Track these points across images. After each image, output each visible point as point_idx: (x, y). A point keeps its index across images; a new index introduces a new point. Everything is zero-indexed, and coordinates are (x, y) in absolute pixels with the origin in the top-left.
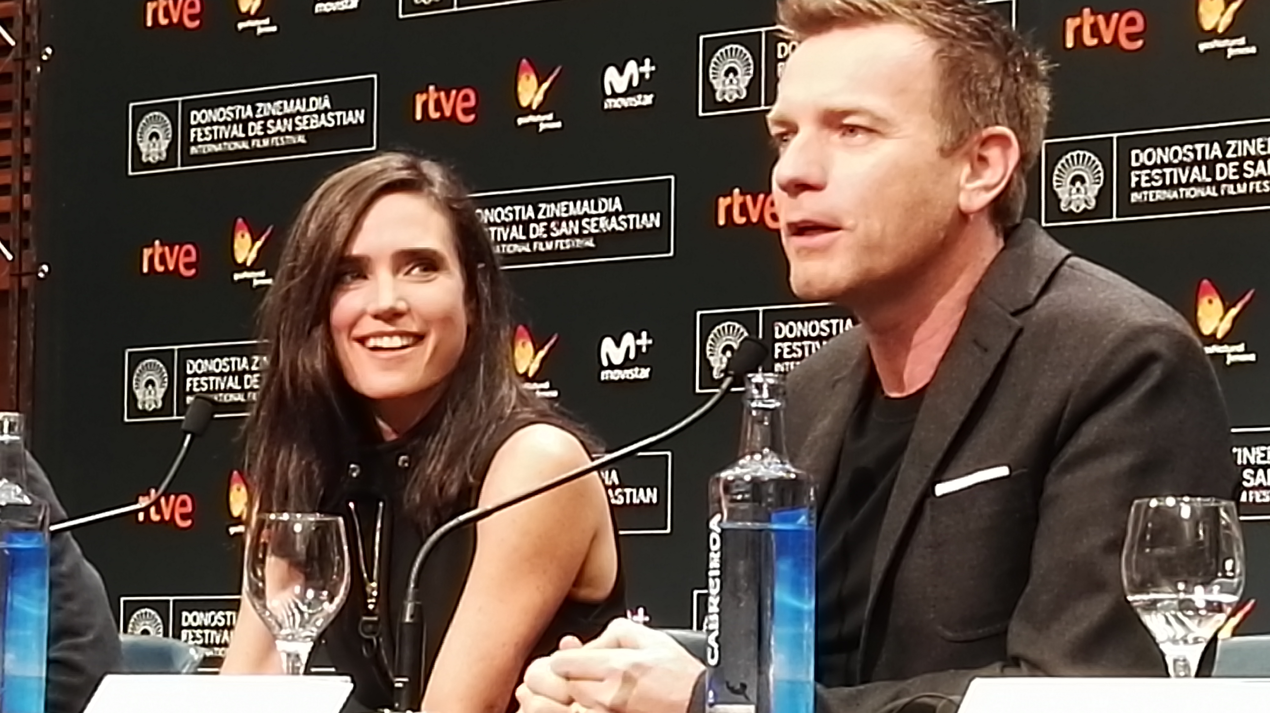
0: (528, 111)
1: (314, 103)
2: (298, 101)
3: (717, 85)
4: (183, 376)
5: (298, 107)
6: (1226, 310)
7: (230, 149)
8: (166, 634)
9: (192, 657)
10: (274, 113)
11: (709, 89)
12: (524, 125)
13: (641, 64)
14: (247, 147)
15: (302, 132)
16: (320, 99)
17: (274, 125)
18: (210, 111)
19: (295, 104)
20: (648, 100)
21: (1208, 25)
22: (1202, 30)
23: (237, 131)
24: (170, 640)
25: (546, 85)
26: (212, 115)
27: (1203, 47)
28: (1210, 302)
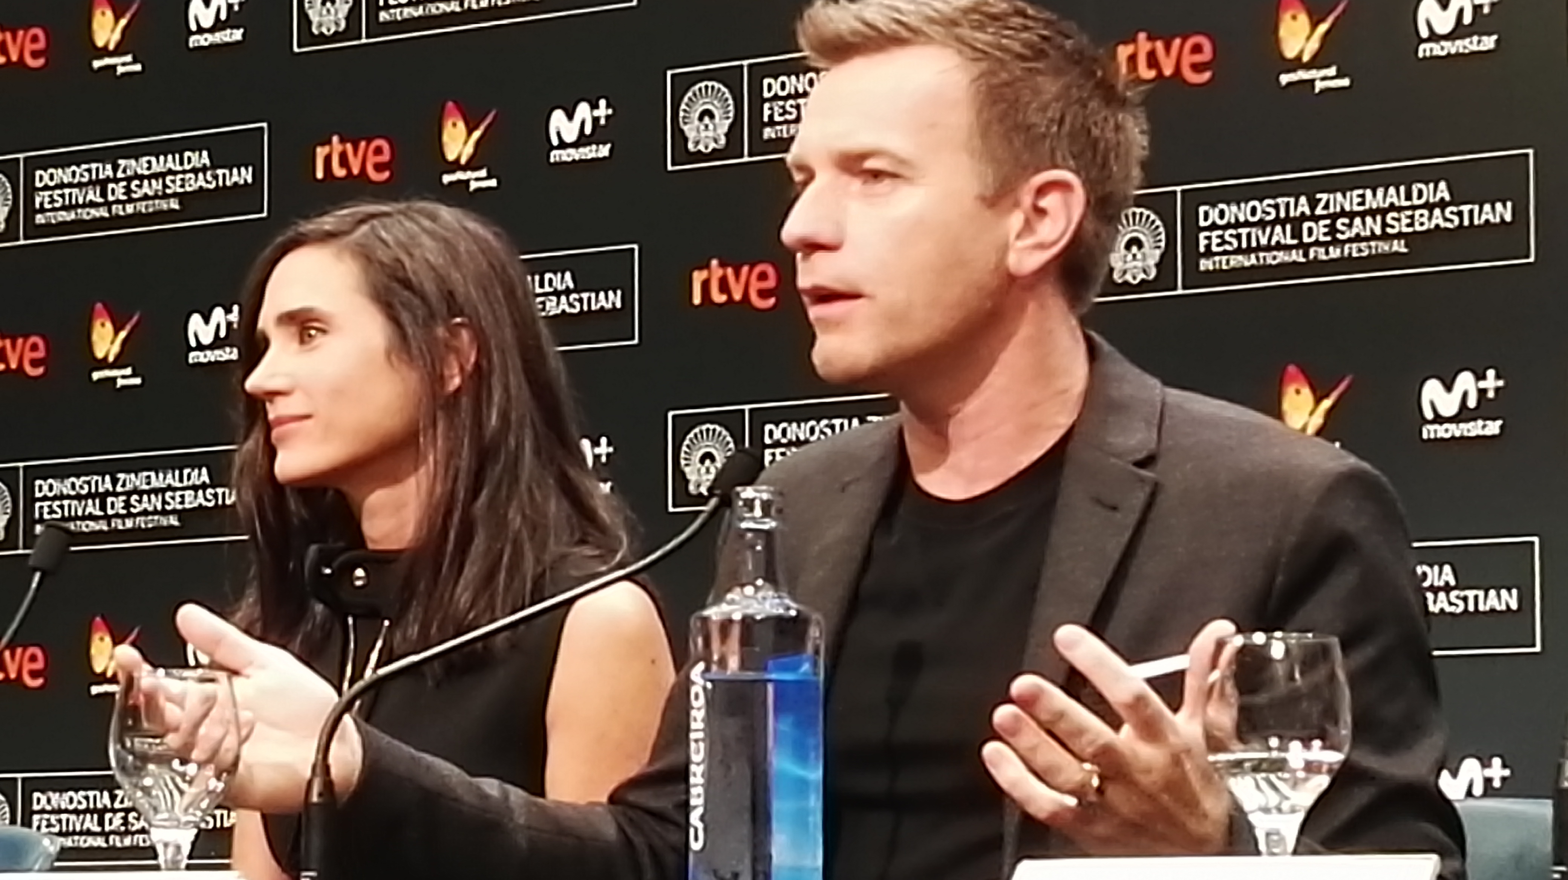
0: (456, 166)
1: (189, 159)
2: (170, 157)
3: (689, 130)
4: (30, 500)
5: (170, 165)
6: (1318, 401)
7: (86, 217)
8: (13, 822)
9: (45, 848)
10: (139, 172)
11: (680, 137)
12: (451, 183)
13: (594, 106)
14: (107, 215)
15: (175, 195)
16: (197, 153)
17: (140, 186)
18: (60, 171)
19: (166, 161)
20: (604, 151)
21: (1290, 53)
22: (1283, 58)
23: (93, 196)
24: (18, 829)
25: (477, 134)
26: (63, 175)
27: (1285, 79)
28: (1298, 392)
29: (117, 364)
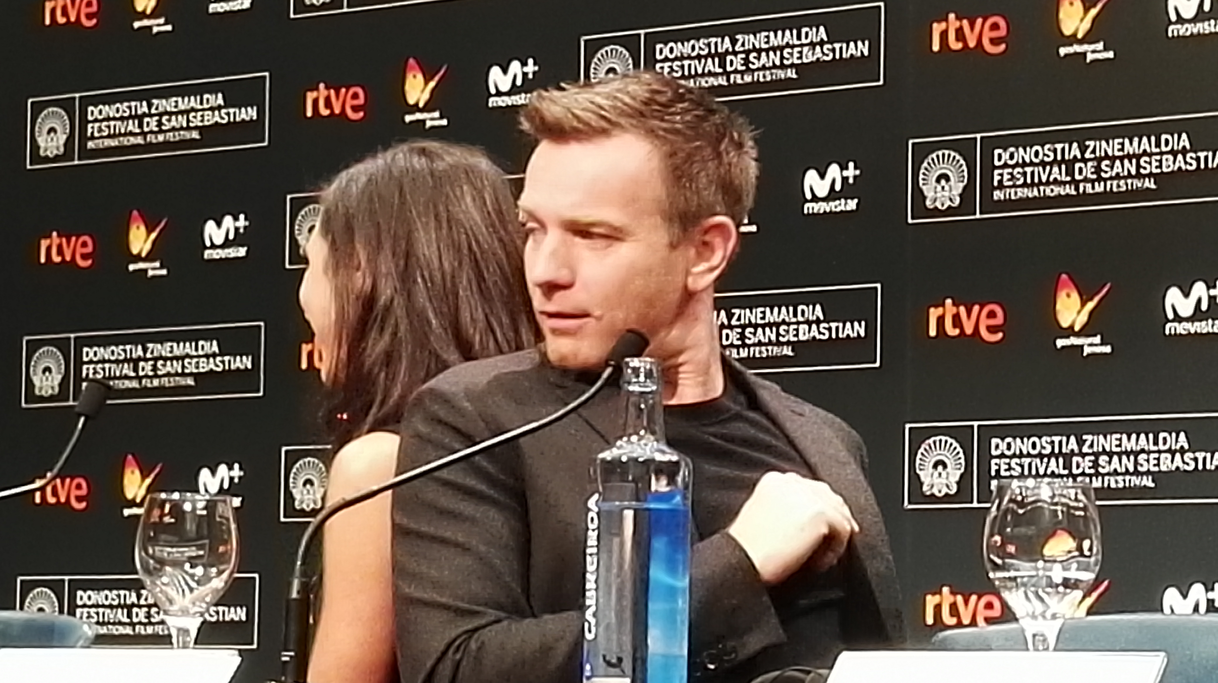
0: (415, 108)
1: (208, 100)
2: (193, 98)
4: (79, 363)
5: (192, 104)
6: (1083, 304)
7: (126, 143)
8: (61, 611)
9: (85, 633)
10: (169, 109)
12: (411, 122)
13: (524, 64)
14: (142, 142)
15: (196, 128)
16: (214, 95)
17: (169, 121)
18: (107, 107)
19: (189, 101)
21: (1067, 31)
22: (1063, 35)
23: (133, 127)
24: (65, 617)
25: (432, 84)
26: (108, 110)
27: (1063, 51)
28: (1068, 296)
29: (149, 258)
